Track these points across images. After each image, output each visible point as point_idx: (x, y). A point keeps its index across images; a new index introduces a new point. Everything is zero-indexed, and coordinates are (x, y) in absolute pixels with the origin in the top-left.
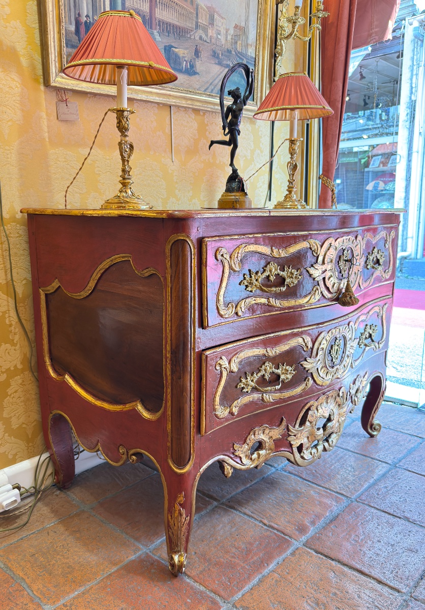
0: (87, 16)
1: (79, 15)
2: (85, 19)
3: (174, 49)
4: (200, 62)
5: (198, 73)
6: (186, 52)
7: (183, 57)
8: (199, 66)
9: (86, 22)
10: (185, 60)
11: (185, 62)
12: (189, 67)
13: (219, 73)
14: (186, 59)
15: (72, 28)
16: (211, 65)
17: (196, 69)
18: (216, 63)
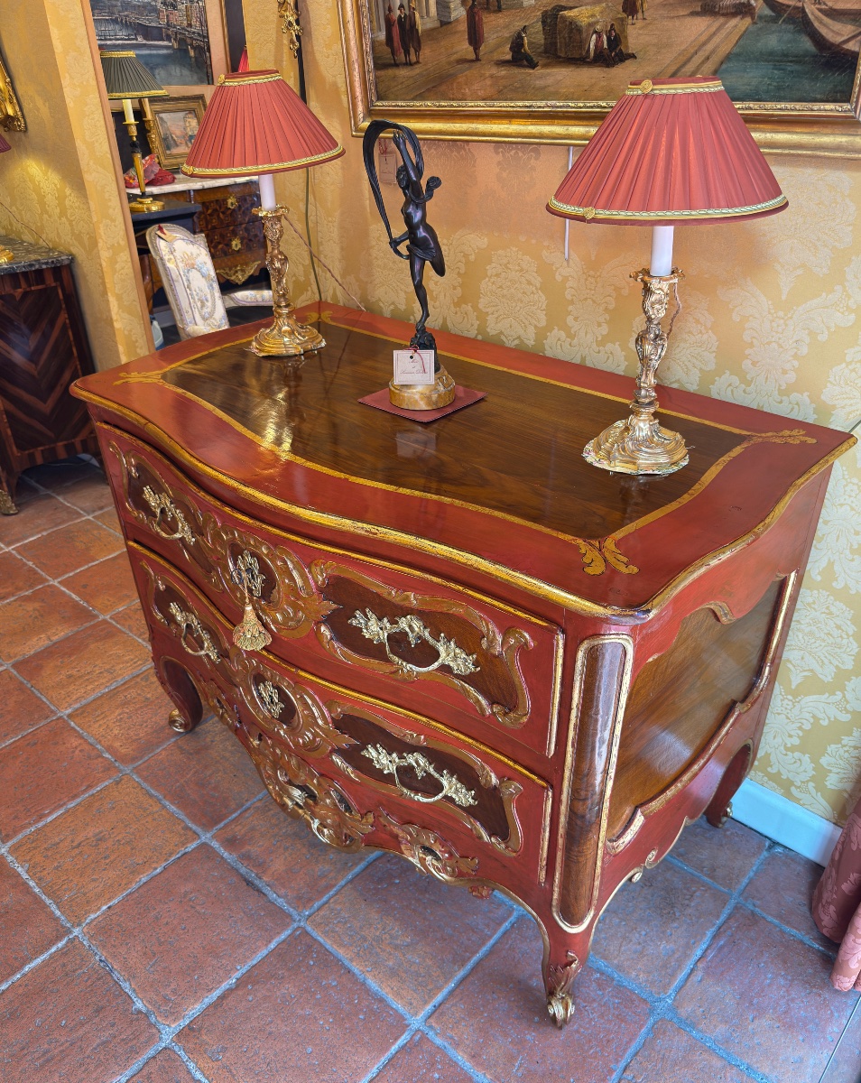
0: (401, 6)
1: (390, 9)
2: (398, 12)
3: (566, 13)
4: (639, 23)
5: (633, 56)
6: (598, 9)
7: (590, 25)
8: (636, 36)
9: (400, 16)
10: (595, 32)
11: (594, 36)
12: (605, 46)
13: (703, 38)
14: (598, 27)
15: (382, 36)
16: (677, 23)
17: (627, 47)
18: (694, 14)
